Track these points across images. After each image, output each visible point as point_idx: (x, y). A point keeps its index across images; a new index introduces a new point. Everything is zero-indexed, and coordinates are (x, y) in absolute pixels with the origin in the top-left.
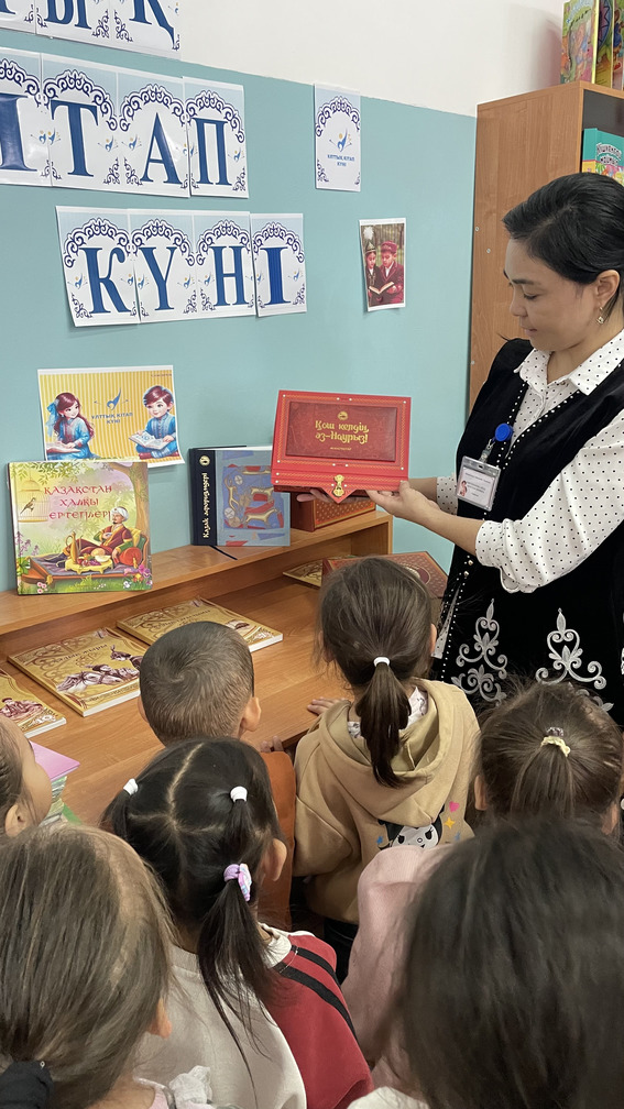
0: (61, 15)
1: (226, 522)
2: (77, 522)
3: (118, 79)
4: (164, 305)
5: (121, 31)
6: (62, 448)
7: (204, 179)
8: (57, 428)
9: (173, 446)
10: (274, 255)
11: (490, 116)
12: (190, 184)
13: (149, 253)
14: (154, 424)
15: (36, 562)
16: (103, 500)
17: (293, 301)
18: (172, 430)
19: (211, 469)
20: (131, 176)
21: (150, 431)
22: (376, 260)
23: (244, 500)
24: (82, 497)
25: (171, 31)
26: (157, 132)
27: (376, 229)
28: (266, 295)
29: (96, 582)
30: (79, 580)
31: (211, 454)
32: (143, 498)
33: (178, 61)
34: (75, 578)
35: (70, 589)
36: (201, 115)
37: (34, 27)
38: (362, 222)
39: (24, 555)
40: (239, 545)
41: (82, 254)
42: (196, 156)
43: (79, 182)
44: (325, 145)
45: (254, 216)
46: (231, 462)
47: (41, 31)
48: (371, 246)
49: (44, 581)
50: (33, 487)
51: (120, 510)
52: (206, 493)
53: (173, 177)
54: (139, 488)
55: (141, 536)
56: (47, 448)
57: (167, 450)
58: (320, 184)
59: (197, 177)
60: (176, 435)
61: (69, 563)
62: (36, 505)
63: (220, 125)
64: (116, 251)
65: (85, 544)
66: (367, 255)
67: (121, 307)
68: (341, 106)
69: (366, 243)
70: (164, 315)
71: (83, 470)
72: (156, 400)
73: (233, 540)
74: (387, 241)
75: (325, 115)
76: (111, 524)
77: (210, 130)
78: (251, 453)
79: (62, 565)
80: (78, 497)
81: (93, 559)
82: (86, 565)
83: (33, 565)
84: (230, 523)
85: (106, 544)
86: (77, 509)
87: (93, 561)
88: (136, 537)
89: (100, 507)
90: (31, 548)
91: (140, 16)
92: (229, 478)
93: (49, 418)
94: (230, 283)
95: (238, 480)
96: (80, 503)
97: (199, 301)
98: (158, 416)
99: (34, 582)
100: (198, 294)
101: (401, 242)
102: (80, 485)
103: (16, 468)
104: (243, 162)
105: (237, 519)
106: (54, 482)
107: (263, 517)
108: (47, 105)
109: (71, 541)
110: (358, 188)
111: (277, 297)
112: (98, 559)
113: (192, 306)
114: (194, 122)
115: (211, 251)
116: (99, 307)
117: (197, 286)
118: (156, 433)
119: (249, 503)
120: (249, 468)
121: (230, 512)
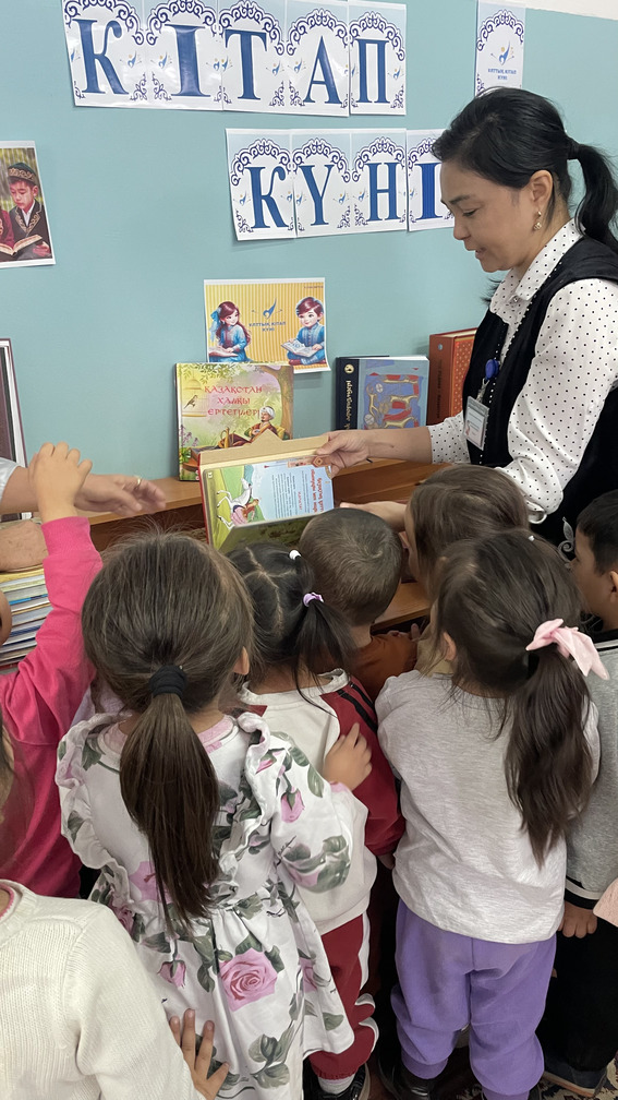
2: (231, 418)
3: (287, 5)
4: (319, 220)
6: (222, 352)
7: (364, 98)
8: (219, 334)
9: (321, 354)
10: (428, 172)
12: (350, 103)
13: (307, 171)
14: (305, 333)
15: (196, 452)
16: (254, 398)
17: (445, 216)
18: (321, 340)
19: (354, 377)
20: (295, 98)
23: (384, 408)
24: (236, 396)
26: (321, 54)
28: (417, 209)
32: (288, 399)
36: (364, 35)
39: (186, 445)
41: (247, 173)
42: (357, 76)
43: (248, 105)
44: (486, 60)
45: (410, 132)
46: (373, 371)
50: (195, 385)
51: (268, 409)
52: (349, 400)
53: (333, 98)
54: (286, 389)
56: (209, 352)
57: (315, 358)
59: (357, 95)
60: (324, 343)
62: (197, 402)
63: (381, 45)
64: (278, 169)
65: (237, 438)
67: (280, 223)
68: (505, 19)
70: (320, 230)
71: (237, 372)
72: (308, 310)
75: (488, 29)
77: (372, 50)
78: (392, 361)
80: (233, 396)
83: (193, 455)
86: (231, 407)
88: (280, 434)
89: (251, 406)
90: (191, 440)
92: (370, 386)
94: (383, 199)
95: (379, 388)
96: (234, 402)
97: (353, 215)
98: (309, 325)
99: (192, 469)
100: (352, 209)
102: (236, 385)
103: (182, 368)
104: (402, 79)
105: (376, 425)
106: (213, 381)
107: (401, 424)
108: (221, 34)
109: (225, 436)
111: (428, 212)
113: (345, 221)
114: (356, 43)
115: (367, 168)
116: (260, 223)
117: (351, 202)
118: (306, 341)
119: (388, 410)
120: (391, 377)
121: (370, 418)
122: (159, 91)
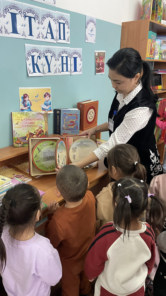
2: (29, 128)
3: (41, 11)
4: (49, 71)
6: (24, 108)
7: (60, 38)
8: (23, 103)
10: (75, 59)
12: (56, 40)
13: (46, 57)
15: (19, 139)
16: (36, 122)
17: (79, 71)
19: (60, 115)
20: (43, 37)
22: (98, 61)
23: (68, 123)
26: (50, 25)
27: (98, 53)
28: (73, 69)
32: (47, 122)
33: (55, 7)
36: (60, 21)
38: (95, 51)
39: (16, 136)
40: (66, 134)
41: (31, 57)
42: (58, 32)
43: (30, 38)
44: (88, 31)
45: (71, 49)
46: (65, 113)
48: (97, 58)
49: (21, 144)
50: (18, 119)
51: (41, 125)
52: (58, 121)
53: (53, 38)
55: (46, 132)
56: (21, 108)
58: (86, 41)
59: (58, 37)
60: (51, 105)
62: (19, 124)
63: (64, 24)
64: (39, 56)
65: (31, 134)
66: (96, 60)
67: (39, 71)
68: (92, 21)
69: (96, 57)
70: (49, 74)
71: (31, 115)
72: (47, 96)
73: (64, 133)
74: (101, 56)
75: (88, 23)
76: (38, 129)
77: (62, 25)
78: (70, 110)
79: (26, 139)
80: (30, 121)
83: (18, 139)
84: (64, 128)
85: (37, 134)
86: (29, 125)
88: (45, 132)
89: (36, 124)
92: (64, 117)
93: (21, 100)
94: (65, 66)
95: (67, 117)
96: (30, 123)
97: (57, 70)
98: (47, 100)
99: (18, 144)
100: (57, 68)
102: (31, 118)
103: (13, 113)
104: (69, 34)
105: (66, 128)
106: (24, 117)
107: (73, 127)
108: (23, 17)
109: (28, 133)
110: (95, 42)
111: (75, 70)
113: (56, 72)
114: (58, 23)
115: (61, 57)
116: (34, 71)
117: (57, 66)
118: (46, 105)
119: (69, 123)
120: (70, 115)
121: (64, 126)
122: (6, 31)
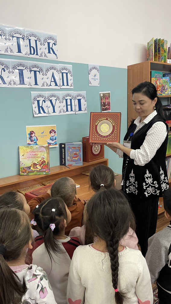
0: (32, 53)
1: (68, 160)
2: (33, 159)
3: (45, 65)
4: (54, 112)
5: (45, 55)
6: (31, 143)
8: (30, 138)
9: (56, 143)
10: (79, 101)
11: (130, 68)
12: (60, 86)
13: (51, 101)
14: (52, 138)
16: (39, 154)
17: (84, 110)
19: (64, 148)
20: (47, 85)
21: (51, 139)
22: (104, 101)
24: (35, 153)
25: (56, 55)
26: (53, 76)
27: (103, 94)
28: (77, 109)
29: (37, 172)
30: (34, 172)
31: (64, 144)
32: (48, 154)
33: (58, 61)
34: (33, 172)
35: (32, 174)
36: (63, 71)
37: (27, 56)
38: (100, 93)
39: (22, 166)
40: (71, 165)
41: (36, 101)
42: (62, 80)
43: (36, 86)
44: (91, 77)
45: (74, 92)
46: (69, 146)
47: (28, 56)
48: (102, 98)
49: (26, 172)
50: (24, 151)
51: (43, 156)
52: (63, 153)
53: (56, 85)
54: (47, 151)
55: (48, 162)
56: (28, 143)
57: (54, 143)
58: (90, 85)
59: (62, 84)
60: (57, 140)
61: (32, 168)
62: (24, 155)
63: (67, 74)
64: (43, 100)
65: (35, 164)
66: (101, 100)
67: (44, 112)
68: (94, 68)
69: (101, 97)
70: (54, 114)
71: (35, 148)
72: (52, 132)
73: (69, 164)
74: (106, 97)
75: (91, 70)
76: (41, 159)
77: (65, 75)
78: (73, 144)
79: (30, 169)
80: (34, 153)
81: (37, 167)
82: (35, 169)
83: (23, 169)
84: (69, 160)
85: (40, 164)
86: (33, 156)
87: (37, 168)
88: (46, 162)
89: (39, 156)
90: (23, 165)
91: (49, 52)
92: (68, 150)
93: (28, 136)
94: (69, 107)
95: (71, 150)
97: (62, 111)
98: (52, 136)
99: (24, 172)
100: (62, 109)
101: (109, 97)
102: (35, 151)
103: (20, 147)
104: (72, 81)
105: (70, 159)
106: (29, 150)
107: (76, 159)
108: (29, 71)
109: (32, 163)
110: (99, 85)
111: (80, 109)
112: (38, 167)
113: (60, 112)
114: (61, 73)
115: (65, 100)
116: (40, 113)
117: (61, 108)
118: (52, 140)
119: (73, 155)
120: (73, 148)
121: (69, 158)
122: (15, 83)
